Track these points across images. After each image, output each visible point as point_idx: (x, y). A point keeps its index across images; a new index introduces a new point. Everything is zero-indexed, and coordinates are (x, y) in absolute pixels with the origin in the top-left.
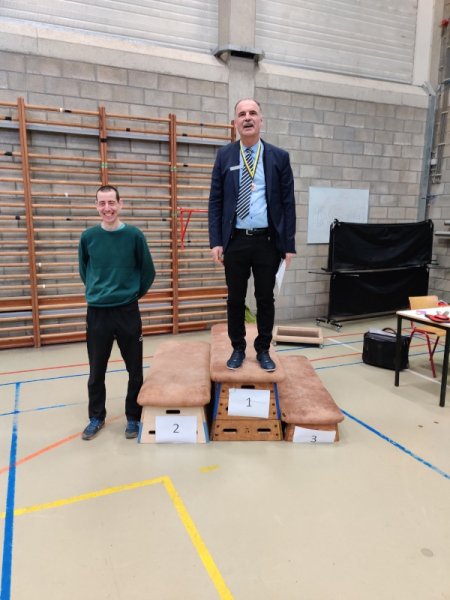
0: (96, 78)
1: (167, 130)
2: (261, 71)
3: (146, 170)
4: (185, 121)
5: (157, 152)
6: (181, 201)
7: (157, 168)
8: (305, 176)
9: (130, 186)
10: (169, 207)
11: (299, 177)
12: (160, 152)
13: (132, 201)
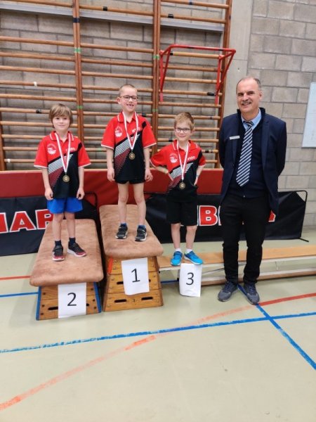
1: (151, 11)
3: (127, 58)
5: (139, 38)
6: (164, 95)
7: (140, 58)
8: (308, 70)
9: (109, 76)
10: (151, 102)
11: (301, 71)
12: (143, 39)
13: (111, 95)
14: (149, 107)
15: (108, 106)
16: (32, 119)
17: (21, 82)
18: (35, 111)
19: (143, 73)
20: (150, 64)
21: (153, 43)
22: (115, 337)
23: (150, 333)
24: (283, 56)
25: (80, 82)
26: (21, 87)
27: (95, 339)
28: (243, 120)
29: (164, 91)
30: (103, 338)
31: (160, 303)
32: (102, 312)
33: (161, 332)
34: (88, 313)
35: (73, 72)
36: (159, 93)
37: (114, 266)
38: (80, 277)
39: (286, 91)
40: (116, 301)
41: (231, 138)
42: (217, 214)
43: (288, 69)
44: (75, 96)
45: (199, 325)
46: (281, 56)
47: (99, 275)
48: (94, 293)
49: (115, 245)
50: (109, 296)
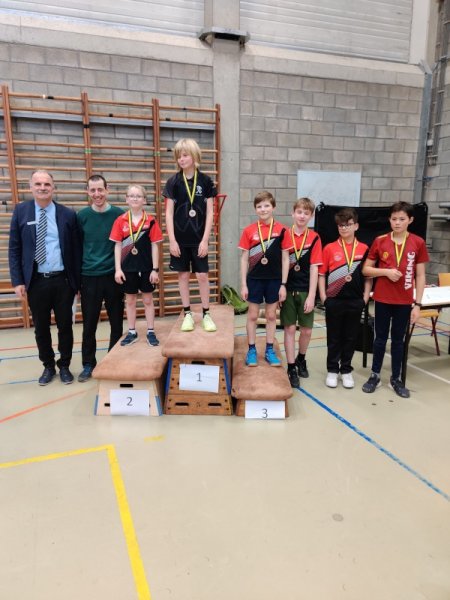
0: (79, 64)
1: (151, 116)
2: (246, 53)
3: (131, 155)
4: (169, 105)
5: (142, 137)
8: (294, 160)
11: (287, 161)
12: (145, 137)
21: (153, 141)
24: (271, 148)
35: (84, 169)
39: (277, 178)
46: (268, 148)
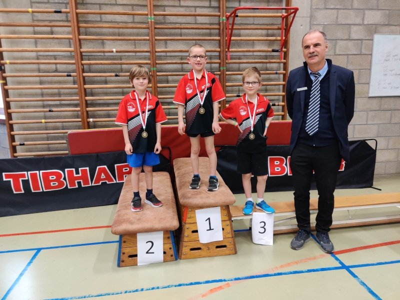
5: (207, 4)
6: (231, 54)
7: (208, 22)
8: (370, 23)
9: (179, 40)
10: (219, 61)
11: (363, 24)
12: (210, 4)
13: (182, 56)
14: (217, 65)
15: (179, 66)
16: (112, 82)
17: (102, 50)
18: (114, 74)
19: (210, 35)
20: (217, 27)
21: (219, 7)
22: (191, 284)
23: (225, 281)
24: (345, 11)
25: (153, 47)
26: (102, 54)
27: (172, 286)
28: (310, 72)
29: (230, 50)
30: (180, 285)
31: (233, 251)
32: (179, 260)
33: (236, 279)
34: (165, 261)
35: (148, 38)
36: (226, 52)
37: (189, 216)
38: (157, 225)
39: (350, 43)
40: (192, 249)
41: (299, 90)
42: (286, 165)
43: (351, 23)
44: (149, 59)
45: (273, 273)
46: (342, 11)
47: (175, 224)
48: (170, 241)
49: (189, 195)
50: (185, 244)
